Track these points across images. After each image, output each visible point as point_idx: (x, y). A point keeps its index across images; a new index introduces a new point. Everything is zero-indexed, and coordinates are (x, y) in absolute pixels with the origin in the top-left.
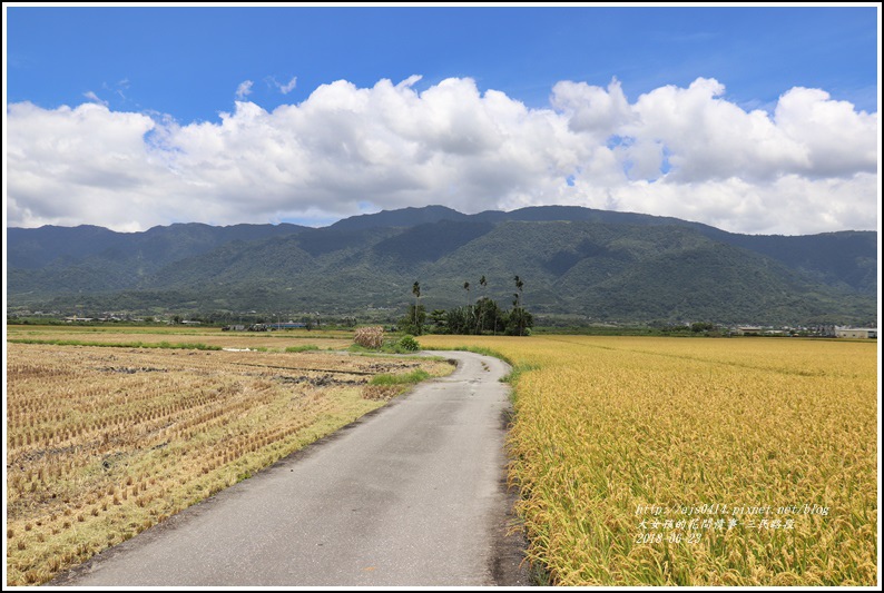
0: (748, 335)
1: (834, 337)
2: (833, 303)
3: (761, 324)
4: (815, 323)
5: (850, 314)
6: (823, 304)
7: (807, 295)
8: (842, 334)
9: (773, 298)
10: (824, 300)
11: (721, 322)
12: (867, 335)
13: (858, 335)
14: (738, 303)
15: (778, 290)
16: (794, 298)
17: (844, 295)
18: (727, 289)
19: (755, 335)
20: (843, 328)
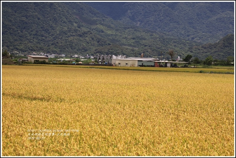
0: (37, 62)
1: (111, 65)
2: (116, 35)
3: (54, 52)
4: (101, 53)
5: (130, 45)
6: (109, 35)
7: (94, 27)
8: (117, 62)
9: (66, 28)
10: (109, 32)
11: (17, 49)
12: (136, 64)
13: (130, 63)
14: (34, 32)
15: (70, 22)
16: (84, 29)
17: (125, 28)
18: (24, 19)
19: (44, 63)
20: (119, 57)
